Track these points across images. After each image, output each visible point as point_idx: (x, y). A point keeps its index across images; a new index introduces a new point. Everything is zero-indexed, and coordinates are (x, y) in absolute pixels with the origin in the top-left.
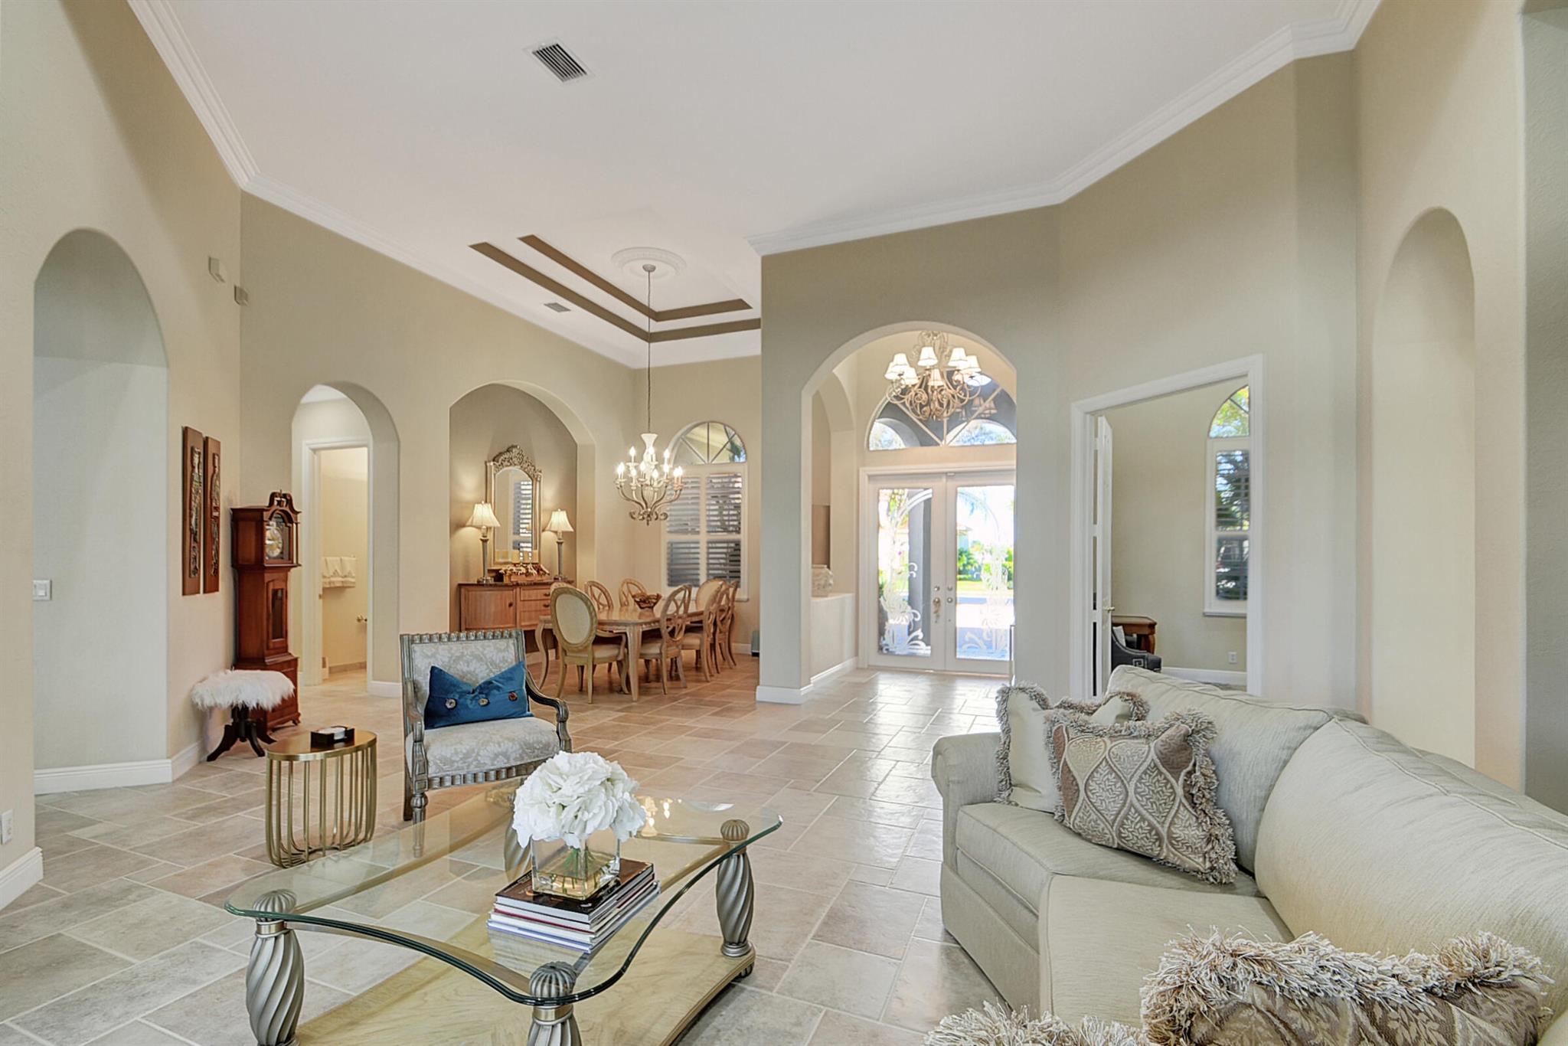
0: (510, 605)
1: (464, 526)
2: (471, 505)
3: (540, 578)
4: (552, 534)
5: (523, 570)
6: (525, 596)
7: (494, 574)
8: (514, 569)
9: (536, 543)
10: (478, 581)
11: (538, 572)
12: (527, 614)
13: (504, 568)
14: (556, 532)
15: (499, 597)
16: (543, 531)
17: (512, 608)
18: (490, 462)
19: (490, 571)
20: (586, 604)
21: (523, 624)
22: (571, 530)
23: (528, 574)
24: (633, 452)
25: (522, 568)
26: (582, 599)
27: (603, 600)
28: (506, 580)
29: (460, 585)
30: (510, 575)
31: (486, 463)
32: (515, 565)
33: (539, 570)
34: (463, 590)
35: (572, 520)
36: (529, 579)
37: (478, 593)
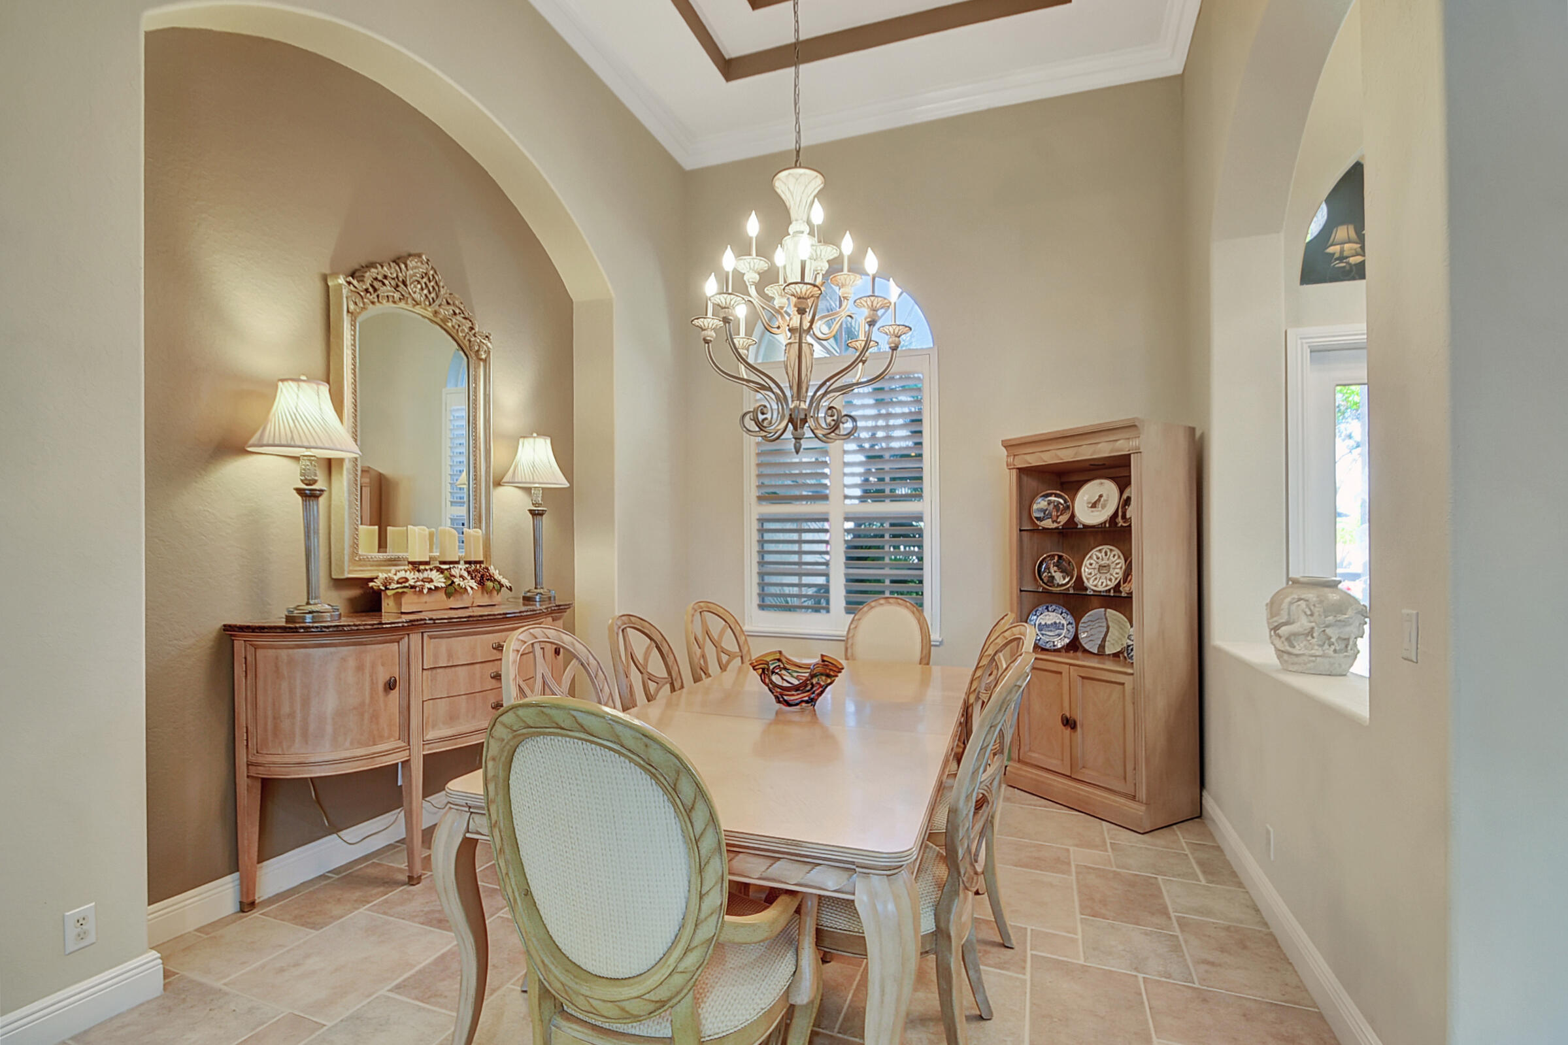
0: (390, 685)
1: (240, 450)
2: (266, 391)
3: (485, 600)
4: (520, 494)
5: (439, 580)
6: (436, 656)
7: (354, 592)
8: (412, 577)
9: (479, 514)
10: (289, 619)
11: (481, 583)
12: (443, 705)
13: (382, 576)
14: (528, 490)
15: (352, 663)
16: (498, 484)
17: (395, 693)
18: (335, 274)
19: (340, 583)
20: (672, 790)
21: (430, 736)
22: (565, 484)
23: (452, 590)
24: (753, 226)
25: (434, 575)
26: (649, 768)
27: (656, 667)
28: (389, 611)
29: (231, 631)
30: (399, 596)
31: (325, 278)
32: (416, 566)
33: (483, 579)
34: (239, 644)
35: (564, 457)
36: (453, 603)
37: (284, 653)
